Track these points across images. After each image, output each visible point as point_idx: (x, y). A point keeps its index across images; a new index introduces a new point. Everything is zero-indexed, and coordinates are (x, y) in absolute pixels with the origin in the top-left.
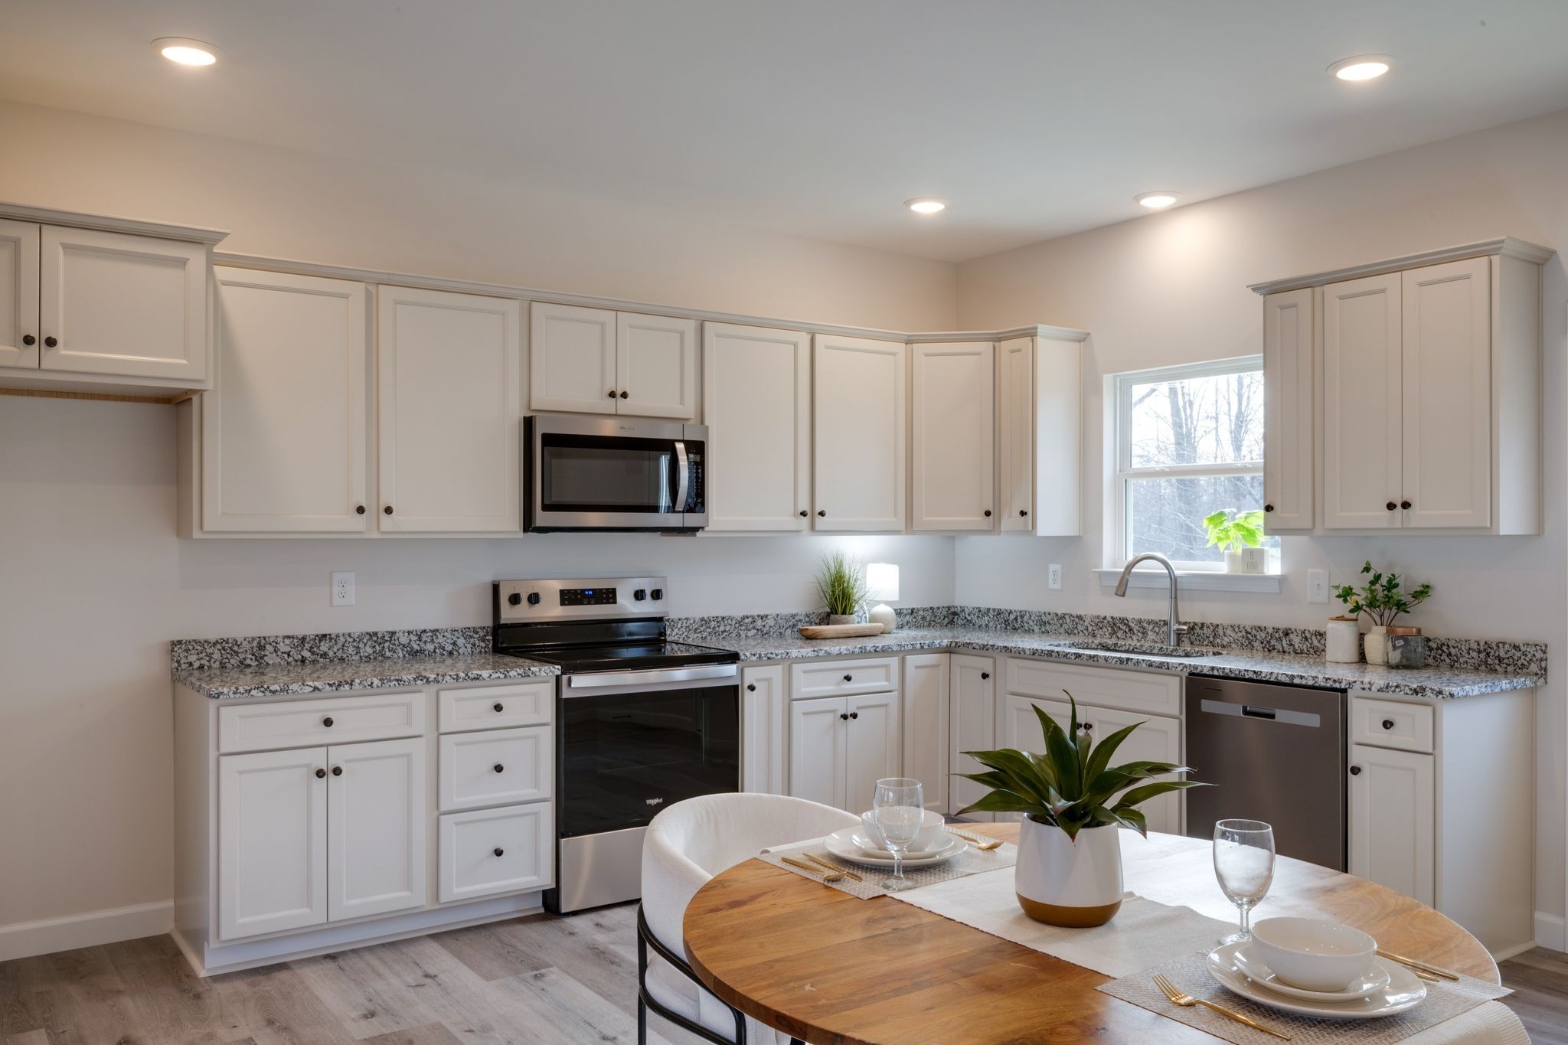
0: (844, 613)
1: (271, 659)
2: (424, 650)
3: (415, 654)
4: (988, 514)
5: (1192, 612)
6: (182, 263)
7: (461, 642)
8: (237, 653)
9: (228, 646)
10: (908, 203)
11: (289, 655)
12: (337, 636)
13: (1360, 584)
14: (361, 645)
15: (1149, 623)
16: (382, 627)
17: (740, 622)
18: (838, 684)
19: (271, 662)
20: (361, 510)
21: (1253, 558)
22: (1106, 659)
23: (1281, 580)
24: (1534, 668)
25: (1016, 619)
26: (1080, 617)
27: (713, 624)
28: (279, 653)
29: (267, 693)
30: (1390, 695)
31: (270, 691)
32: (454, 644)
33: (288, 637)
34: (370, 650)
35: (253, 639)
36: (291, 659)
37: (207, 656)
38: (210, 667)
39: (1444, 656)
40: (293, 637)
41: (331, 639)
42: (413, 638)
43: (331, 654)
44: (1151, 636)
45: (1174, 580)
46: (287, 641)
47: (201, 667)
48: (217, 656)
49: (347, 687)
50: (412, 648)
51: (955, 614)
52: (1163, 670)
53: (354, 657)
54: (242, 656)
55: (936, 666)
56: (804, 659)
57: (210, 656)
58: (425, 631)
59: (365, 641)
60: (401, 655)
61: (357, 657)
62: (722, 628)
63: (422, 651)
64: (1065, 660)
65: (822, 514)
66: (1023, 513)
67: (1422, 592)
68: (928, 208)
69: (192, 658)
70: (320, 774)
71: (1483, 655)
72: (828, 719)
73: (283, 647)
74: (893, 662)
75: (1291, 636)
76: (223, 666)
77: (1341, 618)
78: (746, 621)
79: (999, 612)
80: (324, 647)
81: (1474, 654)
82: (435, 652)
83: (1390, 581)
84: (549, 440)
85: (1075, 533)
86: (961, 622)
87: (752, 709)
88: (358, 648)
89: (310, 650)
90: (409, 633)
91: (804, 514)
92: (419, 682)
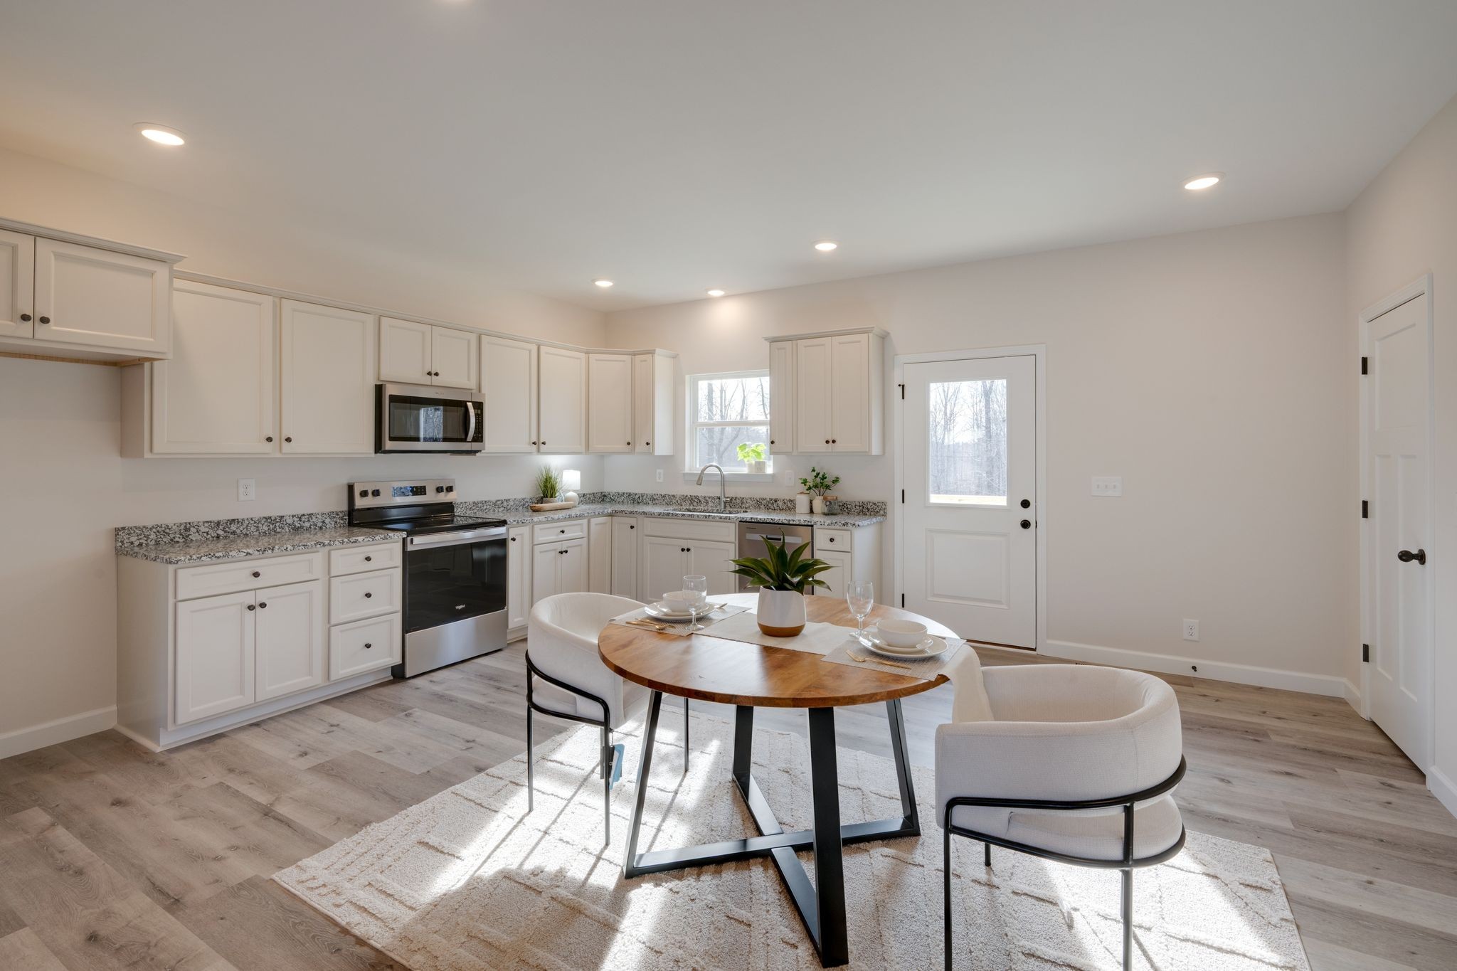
0: (551, 497)
1: (194, 536)
2: (303, 527)
3: (296, 530)
4: (629, 444)
5: (732, 492)
6: (152, 274)
7: (327, 521)
8: (168, 534)
9: (163, 531)
10: (594, 281)
11: (207, 534)
12: (243, 520)
13: (810, 477)
14: (260, 525)
15: (709, 498)
16: (274, 513)
17: (495, 504)
18: (557, 535)
19: (194, 539)
20: (269, 439)
21: (760, 466)
22: (698, 516)
23: (773, 476)
24: (882, 512)
25: (639, 498)
26: (674, 496)
27: (480, 505)
28: (200, 533)
29: (213, 558)
30: (833, 527)
31: (216, 557)
32: (323, 522)
33: (207, 522)
34: (266, 528)
35: (181, 524)
36: (209, 536)
37: (145, 537)
38: (147, 545)
39: (845, 509)
40: (211, 522)
41: (238, 522)
42: (296, 519)
43: (238, 531)
44: (710, 504)
45: (723, 476)
46: (206, 525)
47: (141, 545)
48: (153, 536)
49: (270, 551)
50: (295, 526)
51: (605, 496)
52: (727, 520)
53: (254, 533)
54: (172, 536)
55: (605, 523)
56: (540, 523)
57: (147, 537)
58: (304, 515)
59: (262, 522)
60: (287, 530)
61: (257, 533)
62: (485, 507)
63: (301, 527)
64: (676, 517)
65: (544, 443)
66: (648, 444)
67: (836, 481)
68: (604, 284)
69: (133, 539)
70: (251, 608)
71: (861, 508)
72: (553, 553)
73: (203, 529)
74: (585, 522)
75: (778, 502)
76: (157, 543)
77: (802, 493)
78: (498, 502)
79: (630, 495)
80: (233, 527)
81: (858, 508)
82: (310, 527)
83: (823, 476)
84: (394, 399)
85: (671, 454)
86: (608, 500)
87: (513, 551)
88: (258, 527)
89: (224, 530)
90: (293, 516)
91: (534, 443)
92: (318, 546)
